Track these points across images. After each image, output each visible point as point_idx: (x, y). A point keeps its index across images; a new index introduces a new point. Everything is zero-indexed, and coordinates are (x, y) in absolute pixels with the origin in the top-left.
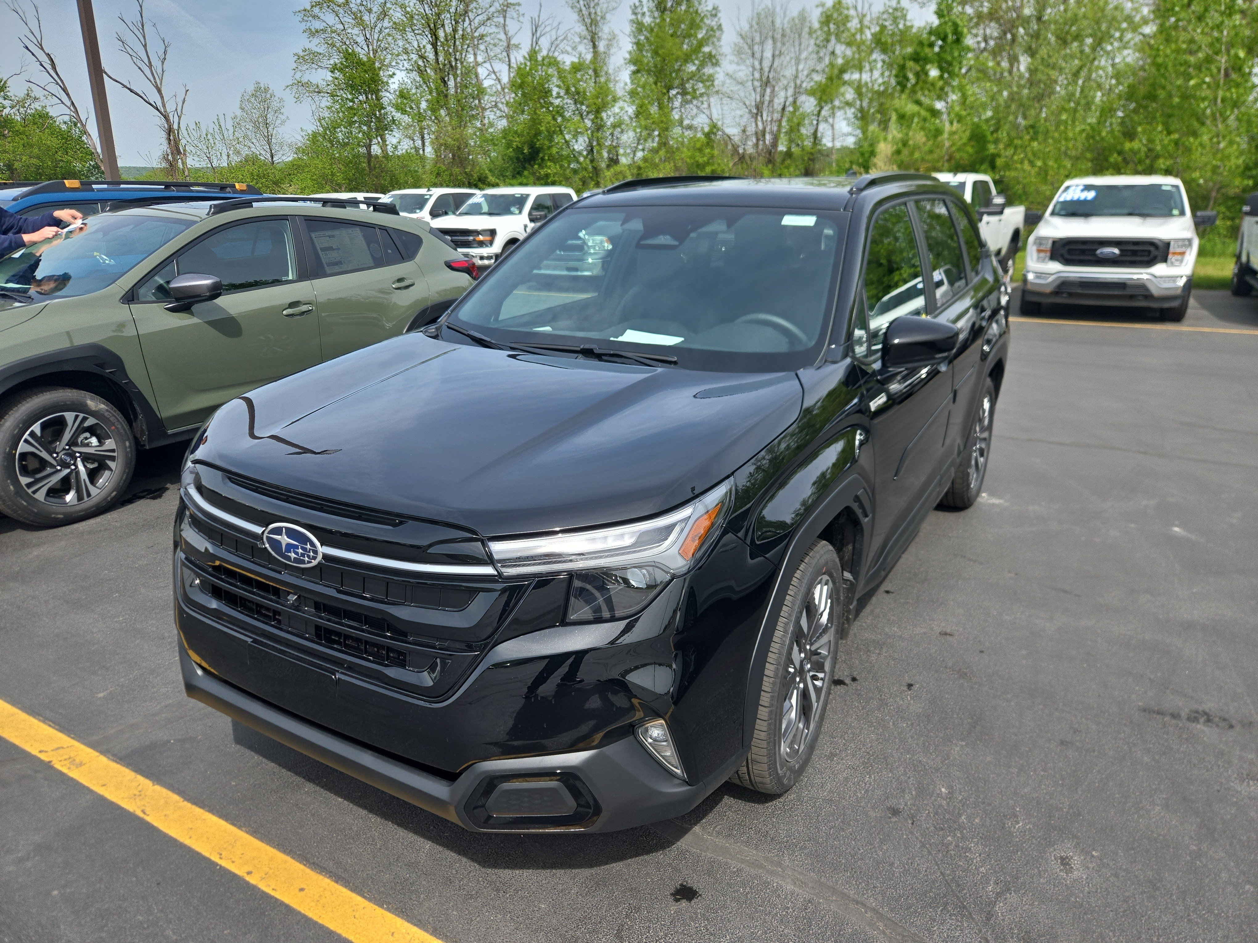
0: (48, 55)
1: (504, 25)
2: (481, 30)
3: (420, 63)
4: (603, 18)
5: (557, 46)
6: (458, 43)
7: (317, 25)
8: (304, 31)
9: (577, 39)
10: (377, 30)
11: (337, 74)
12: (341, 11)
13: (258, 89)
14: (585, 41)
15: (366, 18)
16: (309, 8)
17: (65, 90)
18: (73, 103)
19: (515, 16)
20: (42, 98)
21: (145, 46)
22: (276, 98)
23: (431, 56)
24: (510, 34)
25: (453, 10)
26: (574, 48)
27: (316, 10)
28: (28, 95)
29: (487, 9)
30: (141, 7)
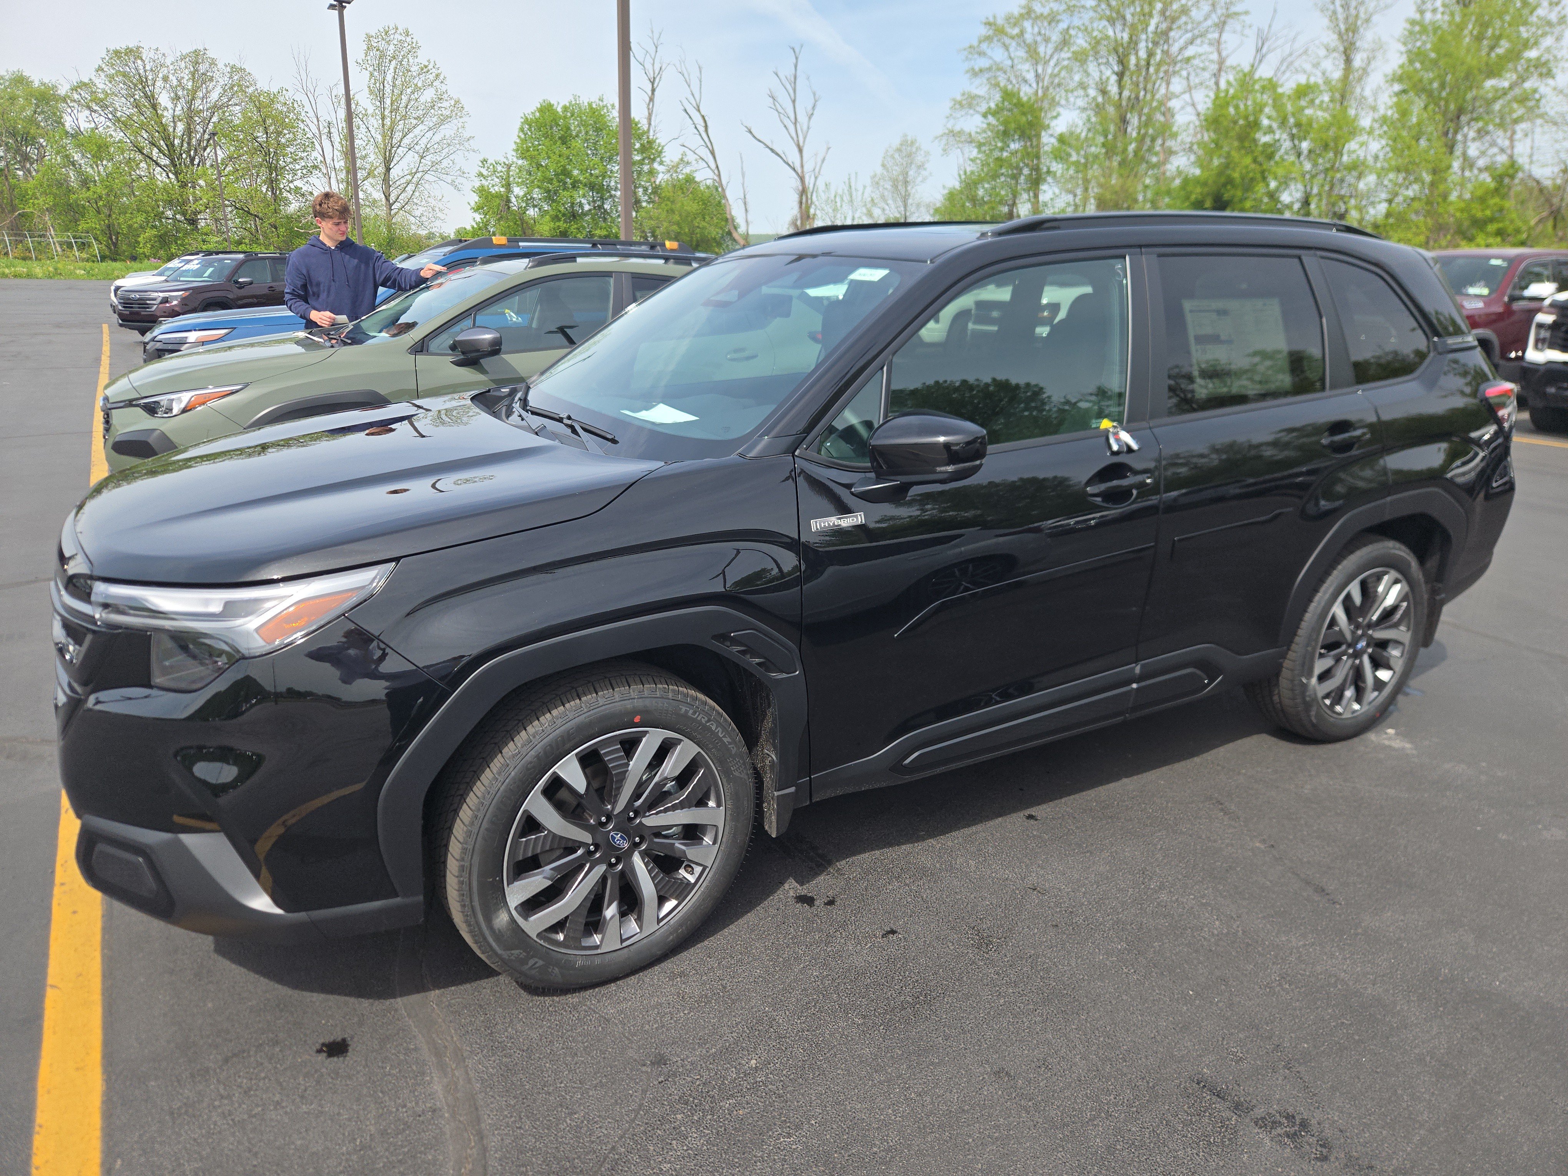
0: (703, 117)
1: (1219, 42)
2: (1190, 52)
3: (1100, 99)
4: (1367, 21)
5: (1291, 63)
6: (1152, 70)
7: (983, 63)
8: (967, 72)
9: (1322, 52)
10: (1052, 63)
11: (991, 119)
12: (1014, 44)
13: (904, 143)
14: (1335, 55)
15: (1041, 49)
16: (975, 43)
17: (713, 153)
18: (717, 167)
19: (1238, 27)
20: (694, 162)
21: (794, 102)
22: (922, 152)
23: (1113, 89)
24: (1224, 54)
25: (1151, 28)
26: (1316, 65)
27: (984, 46)
28: (682, 160)
29: (1199, 23)
30: (797, 58)
